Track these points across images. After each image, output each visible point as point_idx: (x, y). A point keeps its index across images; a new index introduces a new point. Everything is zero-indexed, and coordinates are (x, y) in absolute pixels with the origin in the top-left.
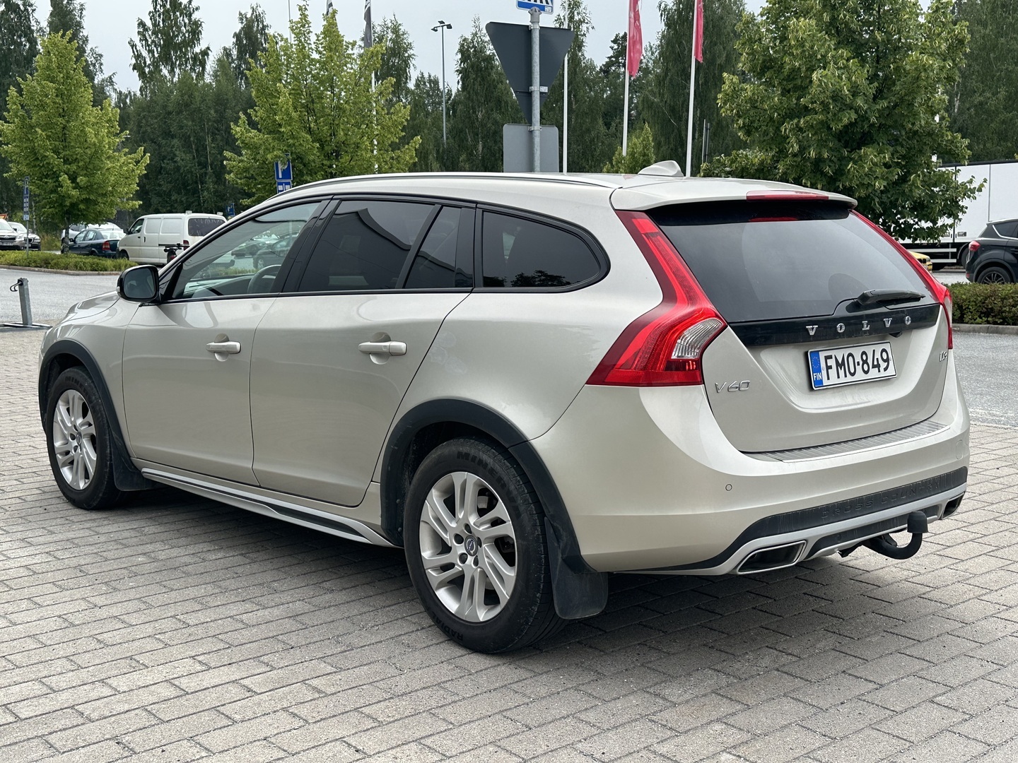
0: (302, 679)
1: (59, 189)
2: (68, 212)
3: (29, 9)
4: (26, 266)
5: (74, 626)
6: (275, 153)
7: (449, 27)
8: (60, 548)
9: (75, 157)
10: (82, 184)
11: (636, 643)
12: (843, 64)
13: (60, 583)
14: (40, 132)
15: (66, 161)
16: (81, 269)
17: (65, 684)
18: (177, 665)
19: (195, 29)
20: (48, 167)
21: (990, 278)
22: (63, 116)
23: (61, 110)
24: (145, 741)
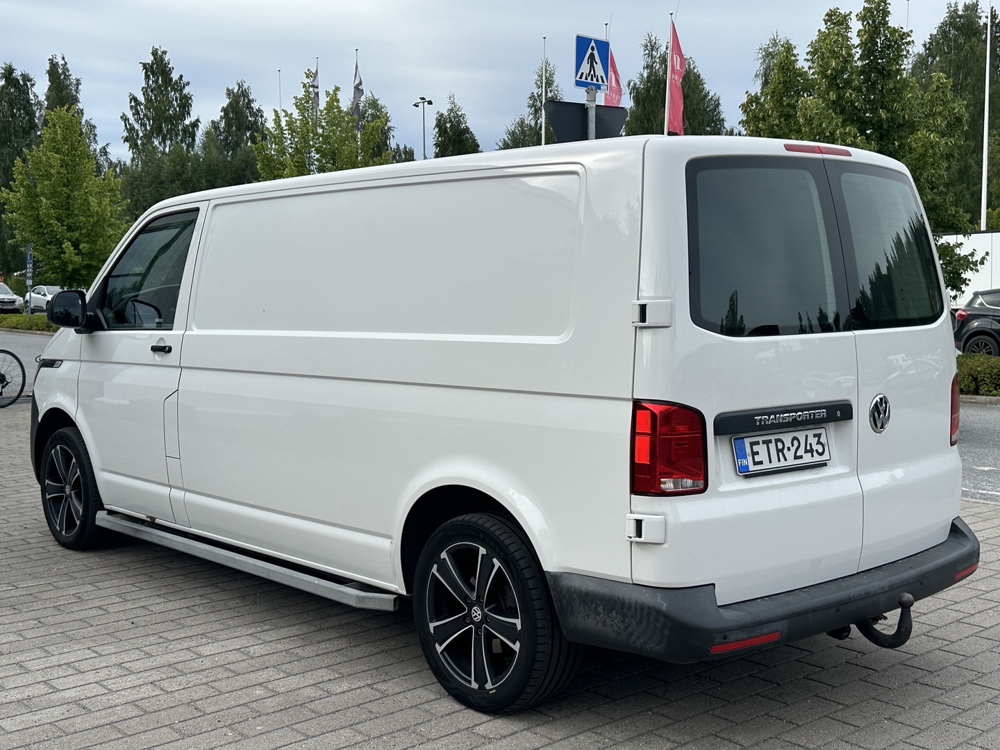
2: (69, 278)
3: (29, 83)
4: (28, 329)
9: (78, 224)
10: (84, 251)
15: (70, 229)
19: (185, 103)
20: (52, 235)
21: (978, 345)
22: (68, 186)
23: (66, 180)
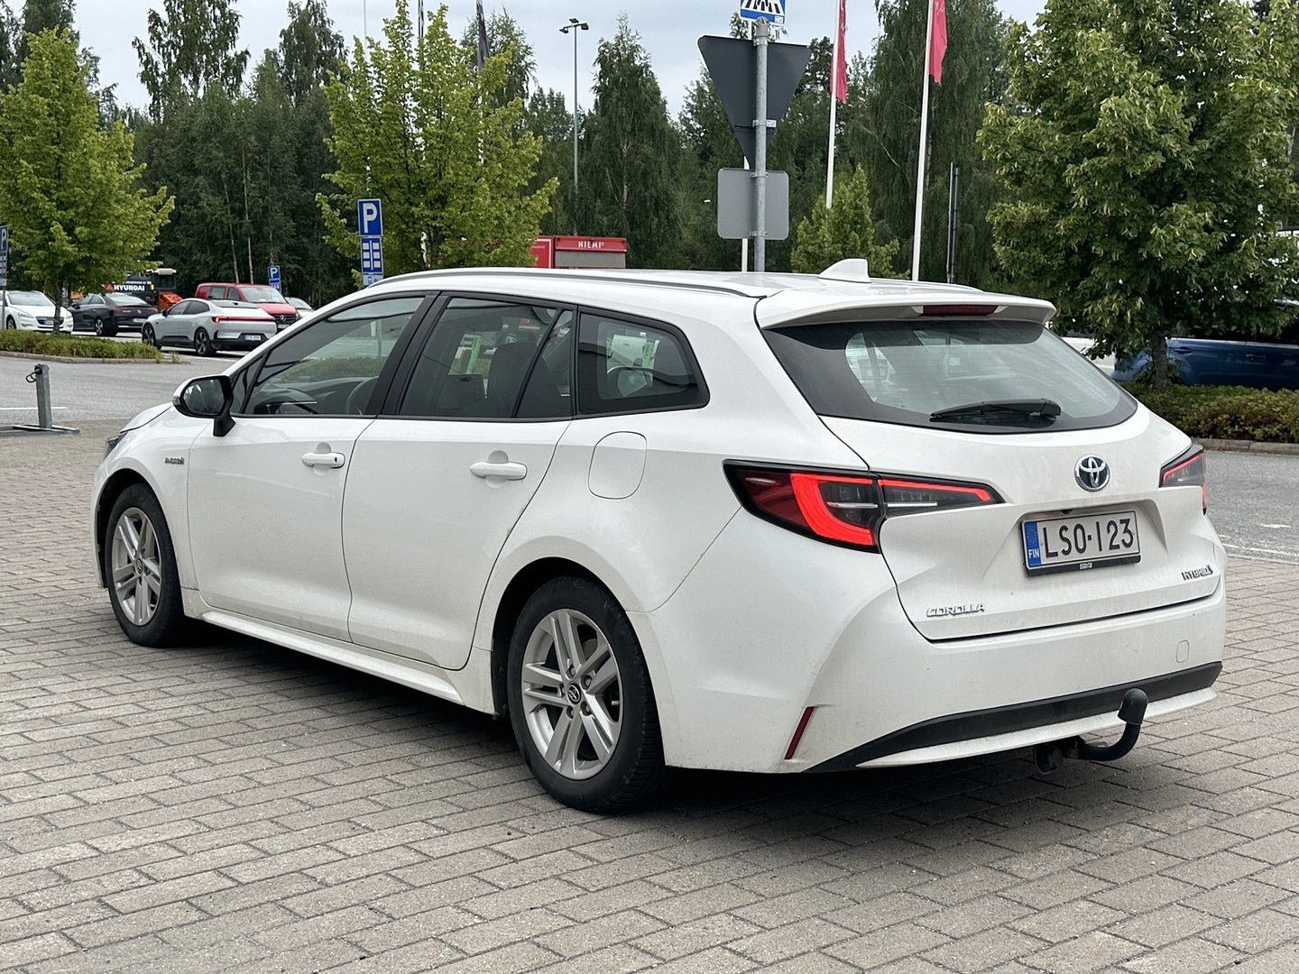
0: (565, 846)
1: (50, 243)
5: (264, 786)
7: (585, 27)
8: (209, 699)
9: (73, 199)
10: (81, 237)
11: (964, 815)
13: (226, 738)
14: (25, 163)
15: (60, 205)
16: (78, 354)
17: (280, 847)
18: (408, 829)
19: (229, 25)
20: (35, 213)
22: (58, 144)
23: (55, 135)
24: (401, 907)
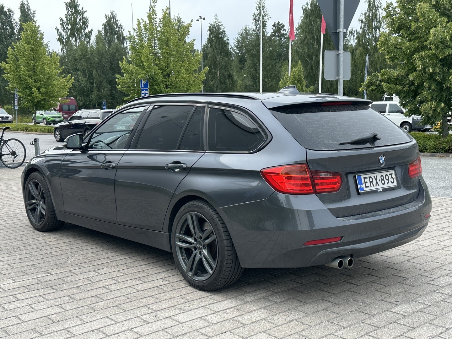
1: (32, 94)
2: (36, 105)
3: (11, 13)
4: (16, 131)
6: (141, 75)
7: (204, 19)
9: (39, 79)
12: (445, 25)
14: (23, 67)
20: (27, 84)
